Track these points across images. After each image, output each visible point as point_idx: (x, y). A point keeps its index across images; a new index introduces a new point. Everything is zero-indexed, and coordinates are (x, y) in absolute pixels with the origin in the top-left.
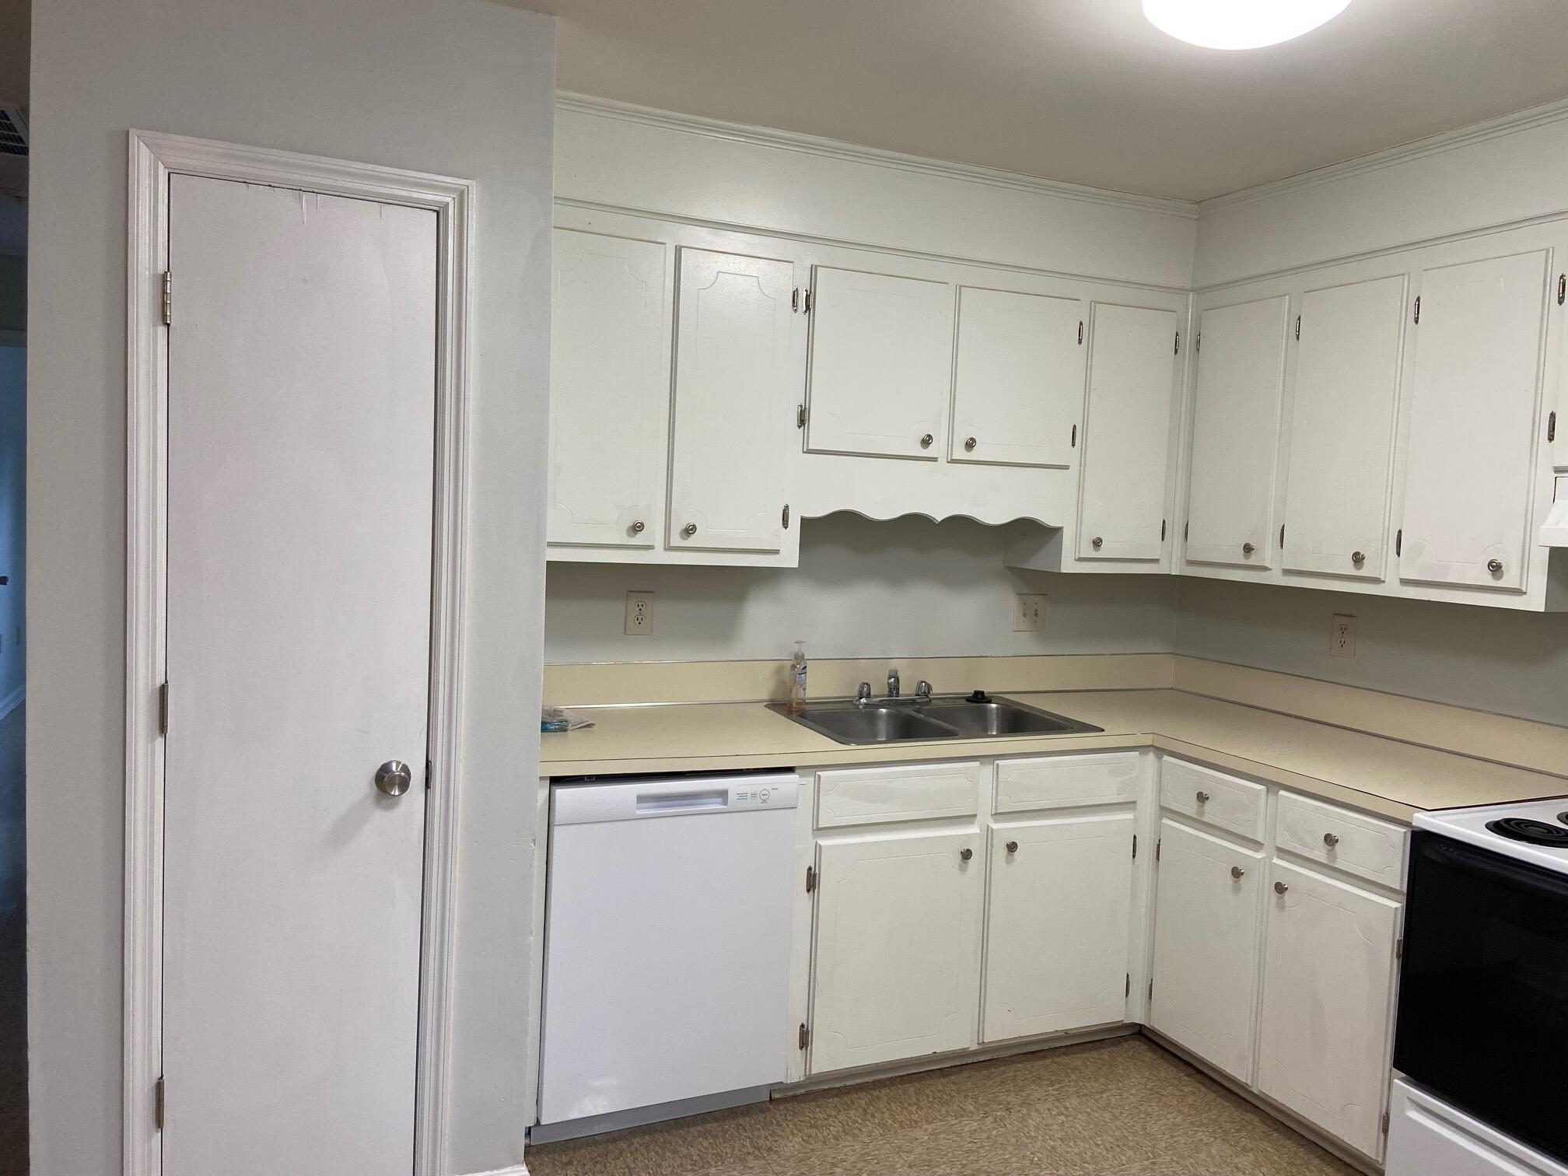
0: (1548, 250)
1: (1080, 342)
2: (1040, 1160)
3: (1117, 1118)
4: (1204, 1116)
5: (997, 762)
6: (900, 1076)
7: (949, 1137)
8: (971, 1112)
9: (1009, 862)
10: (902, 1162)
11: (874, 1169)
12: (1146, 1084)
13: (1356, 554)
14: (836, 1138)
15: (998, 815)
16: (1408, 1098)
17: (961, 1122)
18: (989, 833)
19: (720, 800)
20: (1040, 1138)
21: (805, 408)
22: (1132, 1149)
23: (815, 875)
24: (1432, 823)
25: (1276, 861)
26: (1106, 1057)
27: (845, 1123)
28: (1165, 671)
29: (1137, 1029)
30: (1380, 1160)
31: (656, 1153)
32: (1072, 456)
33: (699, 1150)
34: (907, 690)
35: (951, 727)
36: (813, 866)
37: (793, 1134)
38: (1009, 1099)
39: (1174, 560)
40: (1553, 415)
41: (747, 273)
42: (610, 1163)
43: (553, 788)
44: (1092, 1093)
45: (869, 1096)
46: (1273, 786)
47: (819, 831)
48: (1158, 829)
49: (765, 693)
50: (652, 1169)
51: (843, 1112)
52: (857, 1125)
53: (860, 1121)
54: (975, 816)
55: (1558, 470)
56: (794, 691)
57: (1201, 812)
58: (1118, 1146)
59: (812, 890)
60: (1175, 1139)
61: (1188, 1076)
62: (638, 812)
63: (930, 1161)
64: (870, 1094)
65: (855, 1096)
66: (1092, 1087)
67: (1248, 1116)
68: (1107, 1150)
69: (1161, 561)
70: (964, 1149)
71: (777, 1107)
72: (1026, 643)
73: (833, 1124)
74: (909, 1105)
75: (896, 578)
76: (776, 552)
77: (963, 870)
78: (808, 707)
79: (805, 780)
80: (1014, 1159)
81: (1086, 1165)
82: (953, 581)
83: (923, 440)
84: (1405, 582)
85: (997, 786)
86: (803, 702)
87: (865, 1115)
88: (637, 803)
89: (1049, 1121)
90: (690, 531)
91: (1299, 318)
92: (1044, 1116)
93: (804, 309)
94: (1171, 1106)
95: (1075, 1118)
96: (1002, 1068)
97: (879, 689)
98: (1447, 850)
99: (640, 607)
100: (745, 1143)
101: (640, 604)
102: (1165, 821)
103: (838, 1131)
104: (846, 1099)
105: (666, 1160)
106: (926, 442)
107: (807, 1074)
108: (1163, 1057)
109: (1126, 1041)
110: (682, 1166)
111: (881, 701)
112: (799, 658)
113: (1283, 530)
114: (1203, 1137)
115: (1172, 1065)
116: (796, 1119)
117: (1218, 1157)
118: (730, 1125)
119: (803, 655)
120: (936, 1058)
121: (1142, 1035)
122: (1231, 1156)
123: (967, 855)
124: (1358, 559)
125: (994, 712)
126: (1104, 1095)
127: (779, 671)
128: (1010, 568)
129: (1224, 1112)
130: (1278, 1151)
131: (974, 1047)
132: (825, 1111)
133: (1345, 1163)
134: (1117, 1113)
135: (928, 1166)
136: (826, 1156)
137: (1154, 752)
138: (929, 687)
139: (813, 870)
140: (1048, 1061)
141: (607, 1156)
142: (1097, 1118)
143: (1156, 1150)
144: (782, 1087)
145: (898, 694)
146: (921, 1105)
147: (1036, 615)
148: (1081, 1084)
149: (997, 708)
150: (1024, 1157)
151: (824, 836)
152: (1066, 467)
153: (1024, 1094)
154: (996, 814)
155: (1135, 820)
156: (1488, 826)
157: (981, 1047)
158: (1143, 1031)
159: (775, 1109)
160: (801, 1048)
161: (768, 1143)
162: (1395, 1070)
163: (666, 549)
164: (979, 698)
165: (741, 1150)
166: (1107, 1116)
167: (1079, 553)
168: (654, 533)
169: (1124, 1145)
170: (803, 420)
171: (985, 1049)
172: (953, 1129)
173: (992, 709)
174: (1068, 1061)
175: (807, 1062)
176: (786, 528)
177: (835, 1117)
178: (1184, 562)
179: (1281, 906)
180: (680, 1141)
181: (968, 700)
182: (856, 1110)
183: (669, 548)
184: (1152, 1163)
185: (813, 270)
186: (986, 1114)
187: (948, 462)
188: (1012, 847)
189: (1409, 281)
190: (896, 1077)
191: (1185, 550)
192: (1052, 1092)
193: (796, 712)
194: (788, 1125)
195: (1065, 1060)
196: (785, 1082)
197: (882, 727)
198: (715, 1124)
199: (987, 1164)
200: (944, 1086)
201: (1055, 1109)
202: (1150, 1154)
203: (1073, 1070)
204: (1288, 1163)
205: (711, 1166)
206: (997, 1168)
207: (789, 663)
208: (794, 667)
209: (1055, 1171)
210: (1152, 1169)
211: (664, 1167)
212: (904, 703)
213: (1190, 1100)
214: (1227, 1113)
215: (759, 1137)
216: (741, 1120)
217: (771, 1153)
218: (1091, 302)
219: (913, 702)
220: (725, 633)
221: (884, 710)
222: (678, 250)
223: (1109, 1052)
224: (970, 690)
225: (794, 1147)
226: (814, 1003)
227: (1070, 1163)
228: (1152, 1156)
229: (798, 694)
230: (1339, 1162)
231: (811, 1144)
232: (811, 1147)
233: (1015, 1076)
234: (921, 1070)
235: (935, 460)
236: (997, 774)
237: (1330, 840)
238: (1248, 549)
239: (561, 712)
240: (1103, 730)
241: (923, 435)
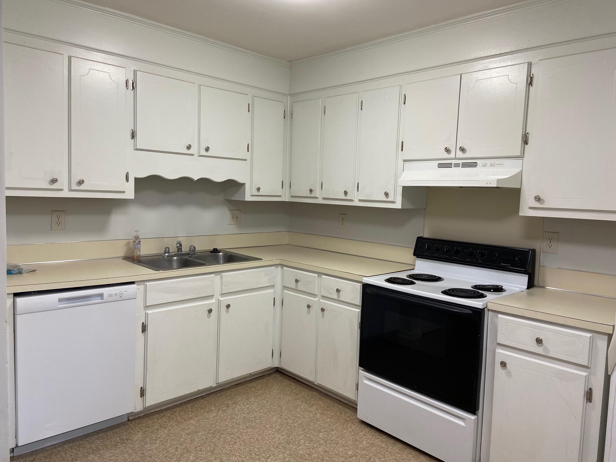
0: (400, 86)
1: (249, 111)
2: (239, 422)
3: (268, 402)
4: (299, 396)
5: (222, 274)
6: (185, 402)
7: (204, 421)
8: (213, 410)
9: (227, 312)
10: (185, 433)
11: (173, 438)
12: (279, 388)
13: (345, 191)
14: (156, 430)
15: (223, 295)
16: (364, 376)
17: (209, 414)
18: (219, 302)
19: (100, 298)
20: (240, 414)
21: (134, 131)
22: (273, 412)
23: (145, 325)
24: (369, 281)
25: (321, 300)
26: (265, 381)
27: (161, 423)
28: (285, 238)
29: (276, 370)
30: (356, 400)
31: (75, 449)
32: (247, 155)
33: (96, 445)
34: (185, 249)
35: (203, 262)
36: (144, 322)
37: (138, 431)
38: (228, 402)
39: (287, 196)
40: (402, 142)
41: (104, 71)
42: (54, 457)
43: (15, 298)
44: (259, 394)
45: (171, 412)
46: (320, 274)
47: (147, 307)
48: (282, 293)
49: (122, 254)
50: (74, 456)
51: (160, 420)
52: (166, 423)
53: (167, 422)
54: (213, 295)
55: (404, 161)
56: (135, 252)
57: (297, 286)
58: (268, 412)
59: (144, 332)
60: (289, 405)
61: (294, 383)
62: (59, 306)
63: (197, 431)
64: (172, 411)
65: (165, 412)
66: (259, 392)
67: (314, 393)
68: (265, 414)
69: (282, 196)
70: (210, 424)
71: (131, 422)
72: (233, 229)
73: (155, 425)
74: (188, 412)
75: (179, 204)
76: (124, 192)
77: (209, 317)
78: (141, 258)
79: (139, 287)
80: (229, 424)
81: (257, 421)
82: (203, 205)
83: (187, 147)
84: (360, 200)
85: (222, 283)
86: (139, 256)
87: (169, 419)
88: (59, 302)
89: (243, 407)
90: (81, 182)
91: (325, 107)
92: (241, 406)
93: (132, 88)
94: (288, 394)
95: (253, 405)
96: (226, 392)
97: (173, 249)
98: (373, 289)
99: (59, 218)
100: (117, 439)
101: (58, 216)
102: (285, 291)
103: (158, 427)
104: (162, 414)
105: (80, 451)
106: (189, 147)
107: (144, 407)
108: (285, 378)
109: (272, 374)
110: (88, 453)
111: (175, 254)
112: (137, 238)
113: (322, 184)
114: (299, 403)
115: (288, 380)
116: (139, 426)
117: (303, 409)
118: (110, 433)
119: (139, 236)
120: (199, 392)
121: (279, 371)
122: (308, 408)
123: (210, 311)
124: (346, 193)
125: (221, 256)
126: (264, 395)
127: (128, 244)
128: (226, 200)
129: (305, 393)
130: (324, 403)
131: (214, 385)
132: (152, 420)
133: (346, 403)
134: (268, 400)
135: (195, 433)
136: (153, 437)
137: (281, 267)
138: (194, 248)
139: (144, 323)
140: (243, 386)
141: (52, 454)
142: (261, 403)
143: (282, 410)
144: (133, 414)
145: (181, 251)
146: (193, 411)
147: (237, 218)
148: (256, 392)
149: (222, 255)
150: (233, 423)
151: (149, 309)
152: (246, 160)
153: (234, 400)
154: (222, 294)
155: (274, 292)
156: (385, 280)
157: (217, 385)
158: (279, 370)
159: (130, 423)
160: (141, 397)
161: (127, 437)
162: (360, 367)
163: (69, 191)
164: (215, 251)
165: (115, 442)
166: (265, 402)
167: (252, 193)
168: (63, 183)
169: (271, 411)
170: (133, 136)
171: (219, 385)
172: (206, 417)
173: (220, 255)
174: (251, 385)
175: (144, 402)
176: (128, 182)
177: (157, 422)
178: (290, 196)
179: (323, 316)
180: (87, 443)
181: (211, 252)
182: (166, 418)
183: (71, 190)
184: (281, 415)
185: (135, 72)
186: (219, 410)
187: (198, 156)
188: (228, 306)
189: (359, 94)
190: (183, 402)
191: (290, 192)
192: (245, 397)
193: (136, 260)
194: (136, 429)
195: (249, 385)
196: (134, 412)
197: (175, 264)
198: (103, 434)
199: (219, 427)
200: (202, 402)
201: (245, 403)
202: (280, 412)
203: (253, 388)
204: (327, 407)
205: (101, 450)
206: (223, 428)
207: (132, 240)
208: (134, 241)
209: (245, 425)
210: (280, 418)
211: (79, 454)
212: (185, 254)
213: (294, 391)
214: (307, 393)
215: (123, 435)
216: (115, 430)
217: (129, 440)
218: (252, 96)
219: (189, 254)
220: (102, 228)
221: (176, 258)
222: (70, 58)
223: (266, 379)
224: (212, 248)
225: (138, 436)
226: (146, 379)
227: (251, 421)
228: (280, 413)
229: (137, 253)
230: (344, 404)
231: (146, 434)
232: (146, 435)
233: (231, 394)
234: (192, 398)
235: (193, 155)
236: (222, 279)
237: (338, 291)
238: (311, 191)
239: (20, 266)
240: (262, 259)
241: (187, 144)
